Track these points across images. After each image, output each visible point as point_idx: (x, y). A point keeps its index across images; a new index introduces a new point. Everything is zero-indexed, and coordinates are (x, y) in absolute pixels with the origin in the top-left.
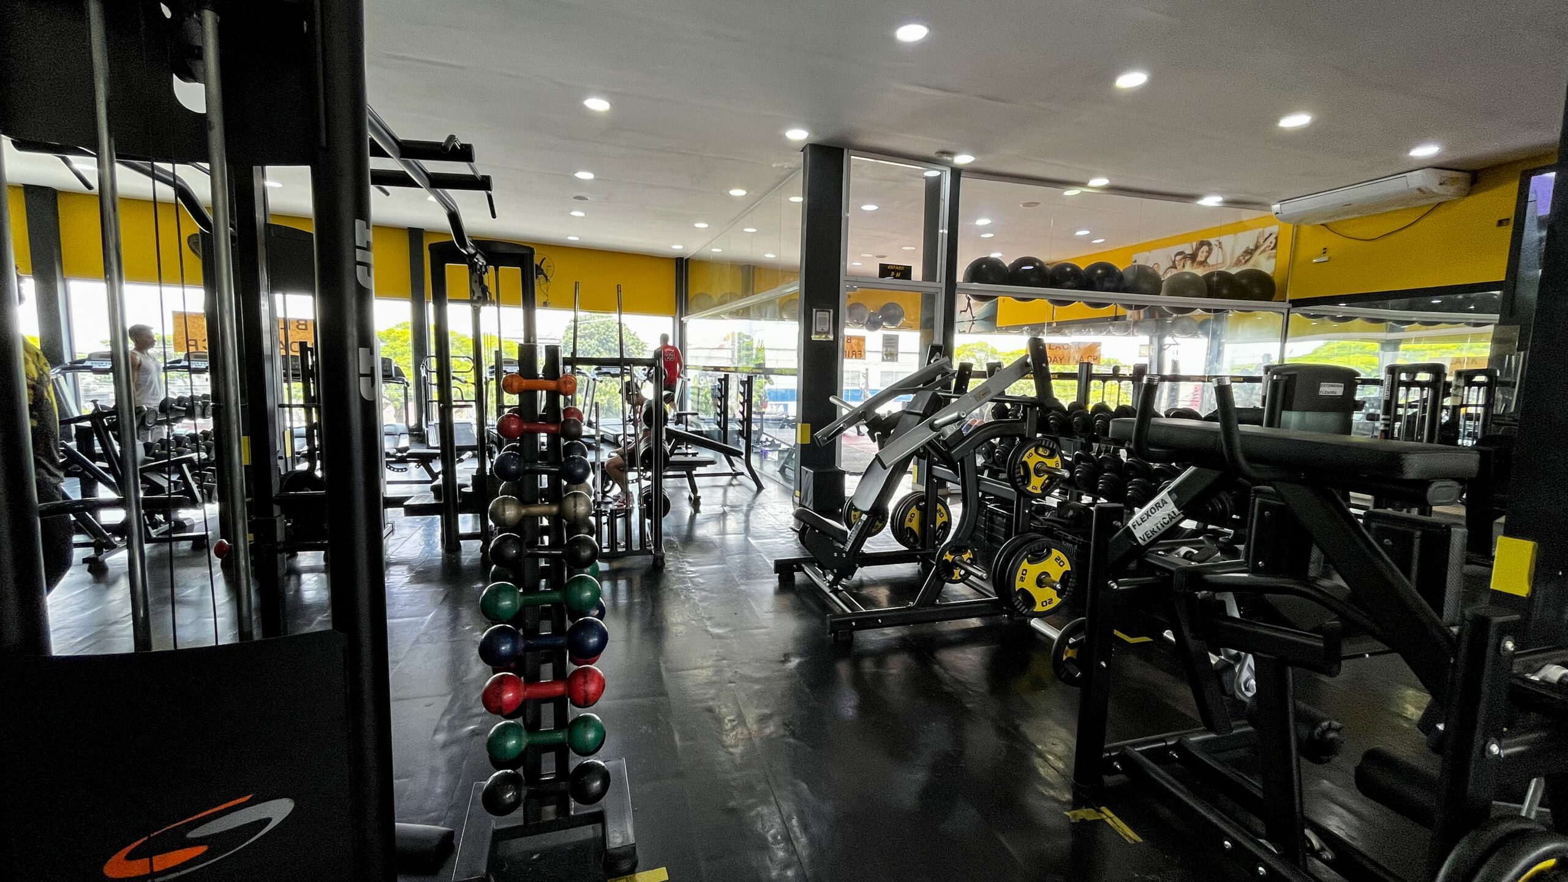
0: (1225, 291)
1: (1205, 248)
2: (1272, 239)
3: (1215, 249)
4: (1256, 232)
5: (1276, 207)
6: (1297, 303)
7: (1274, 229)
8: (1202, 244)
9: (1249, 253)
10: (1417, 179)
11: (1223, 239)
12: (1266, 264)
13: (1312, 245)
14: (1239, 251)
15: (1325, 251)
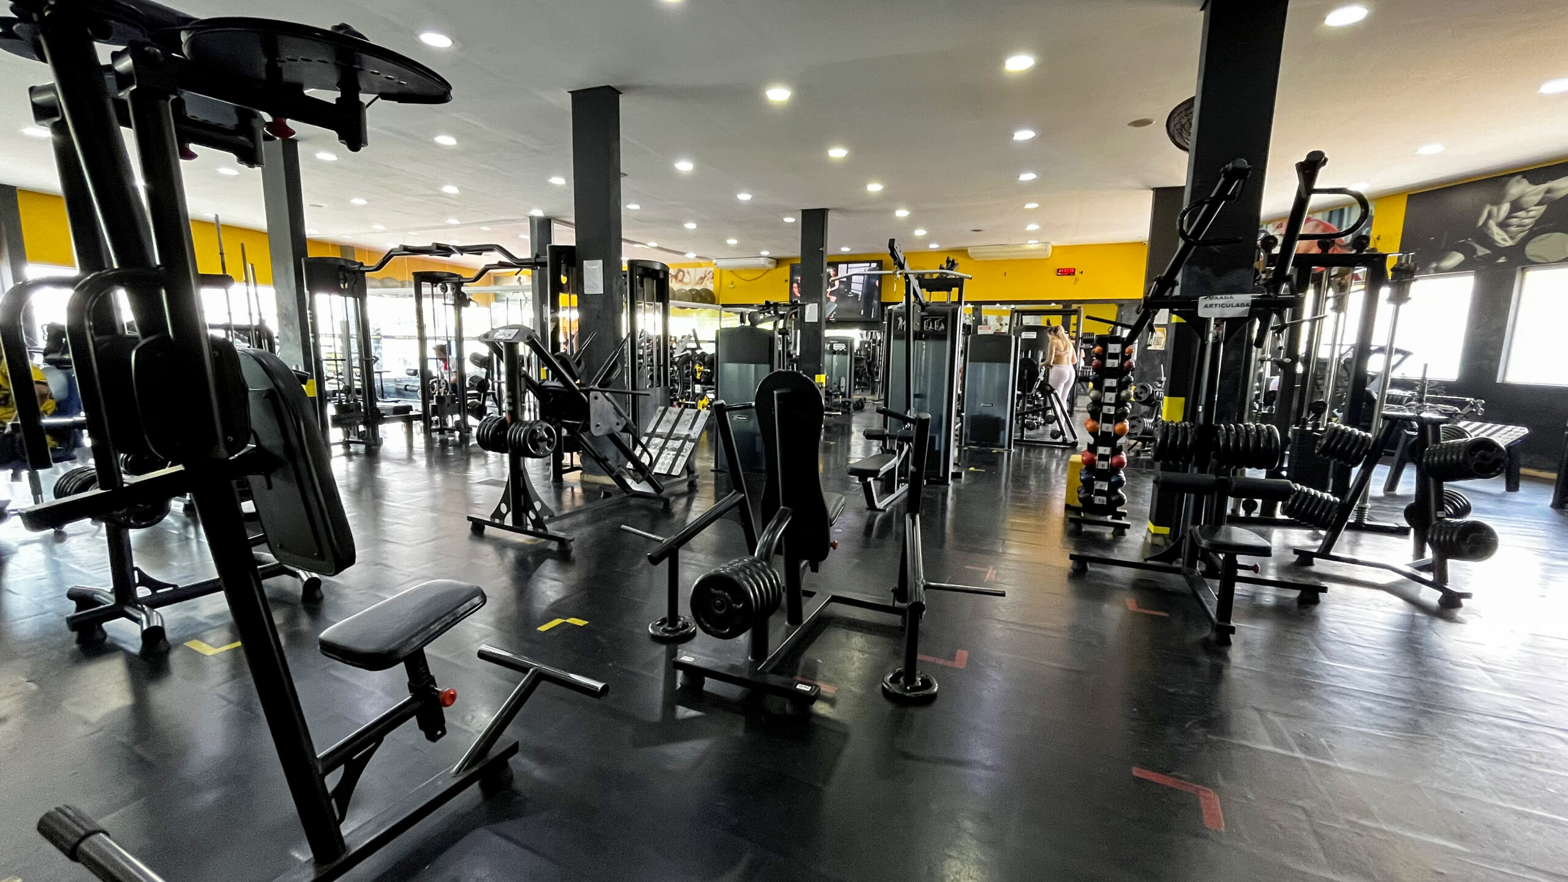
1: (681, 273)
2: (711, 274)
3: (686, 275)
4: (704, 269)
5: (715, 261)
6: (724, 306)
7: (712, 269)
8: (680, 271)
9: (702, 279)
10: (762, 261)
11: (690, 270)
12: (710, 287)
13: (728, 279)
14: (698, 277)
15: (732, 283)
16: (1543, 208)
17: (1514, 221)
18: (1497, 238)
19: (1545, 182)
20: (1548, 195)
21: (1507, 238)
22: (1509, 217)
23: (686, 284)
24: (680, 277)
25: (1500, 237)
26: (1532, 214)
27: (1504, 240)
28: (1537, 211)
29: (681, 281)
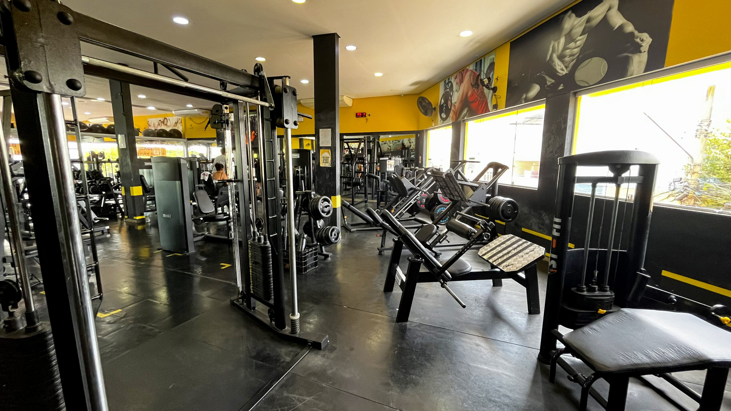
0: (164, 135)
1: (166, 120)
2: (180, 120)
3: (168, 121)
4: (177, 117)
5: (173, 112)
6: (189, 139)
7: (180, 117)
8: (165, 118)
9: (176, 123)
11: (169, 118)
12: (179, 128)
13: (189, 123)
14: (174, 123)
15: (191, 125)
16: (585, 37)
17: (568, 52)
18: (558, 68)
19: (586, 13)
20: (588, 24)
21: (564, 68)
22: (565, 48)
23: (168, 126)
24: (165, 123)
25: (560, 68)
26: (578, 43)
27: (562, 70)
28: (581, 40)
29: (166, 125)
